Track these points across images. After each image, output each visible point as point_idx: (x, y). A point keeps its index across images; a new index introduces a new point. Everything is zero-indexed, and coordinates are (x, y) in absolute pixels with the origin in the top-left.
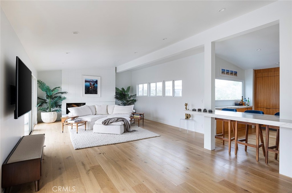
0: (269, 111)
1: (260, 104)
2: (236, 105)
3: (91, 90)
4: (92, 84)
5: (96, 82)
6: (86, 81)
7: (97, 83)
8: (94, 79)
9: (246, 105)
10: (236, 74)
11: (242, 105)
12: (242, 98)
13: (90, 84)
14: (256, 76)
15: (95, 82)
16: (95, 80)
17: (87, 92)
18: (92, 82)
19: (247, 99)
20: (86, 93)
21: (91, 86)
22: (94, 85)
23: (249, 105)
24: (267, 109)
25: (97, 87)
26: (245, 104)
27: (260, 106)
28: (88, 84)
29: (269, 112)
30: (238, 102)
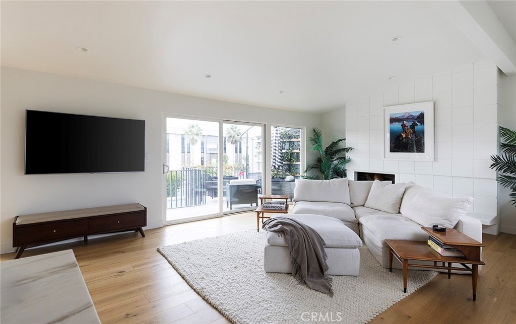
3: (404, 141)
4: (408, 124)
5: (421, 118)
6: (393, 120)
7: (422, 123)
8: (413, 110)
13: (403, 126)
15: (417, 119)
16: (417, 114)
17: (395, 147)
18: (407, 119)
20: (393, 150)
21: (404, 131)
22: (414, 128)
25: (422, 132)
28: (398, 126)
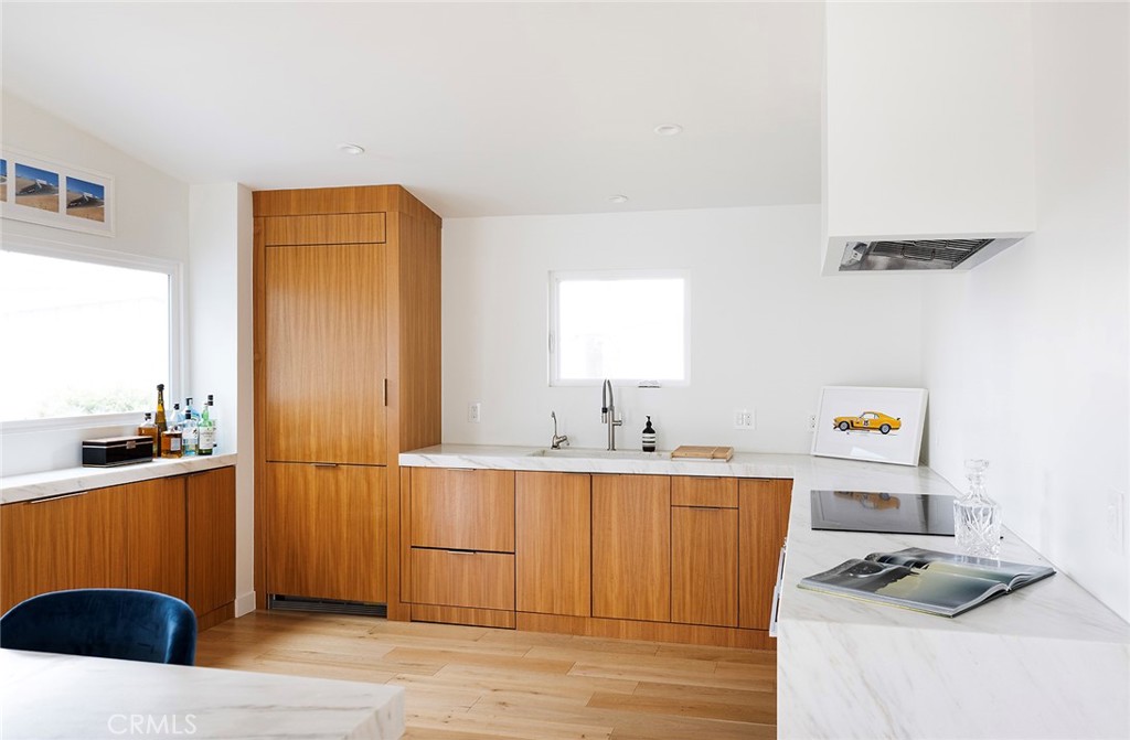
0: (332, 481)
1: (288, 437)
2: (93, 455)
9: (178, 453)
10: (87, 199)
11: (141, 450)
12: (161, 401)
14: (262, 239)
19: (199, 406)
23: (209, 452)
24: (322, 472)
26: (175, 445)
27: (288, 450)
29: (333, 488)
30: (119, 429)
